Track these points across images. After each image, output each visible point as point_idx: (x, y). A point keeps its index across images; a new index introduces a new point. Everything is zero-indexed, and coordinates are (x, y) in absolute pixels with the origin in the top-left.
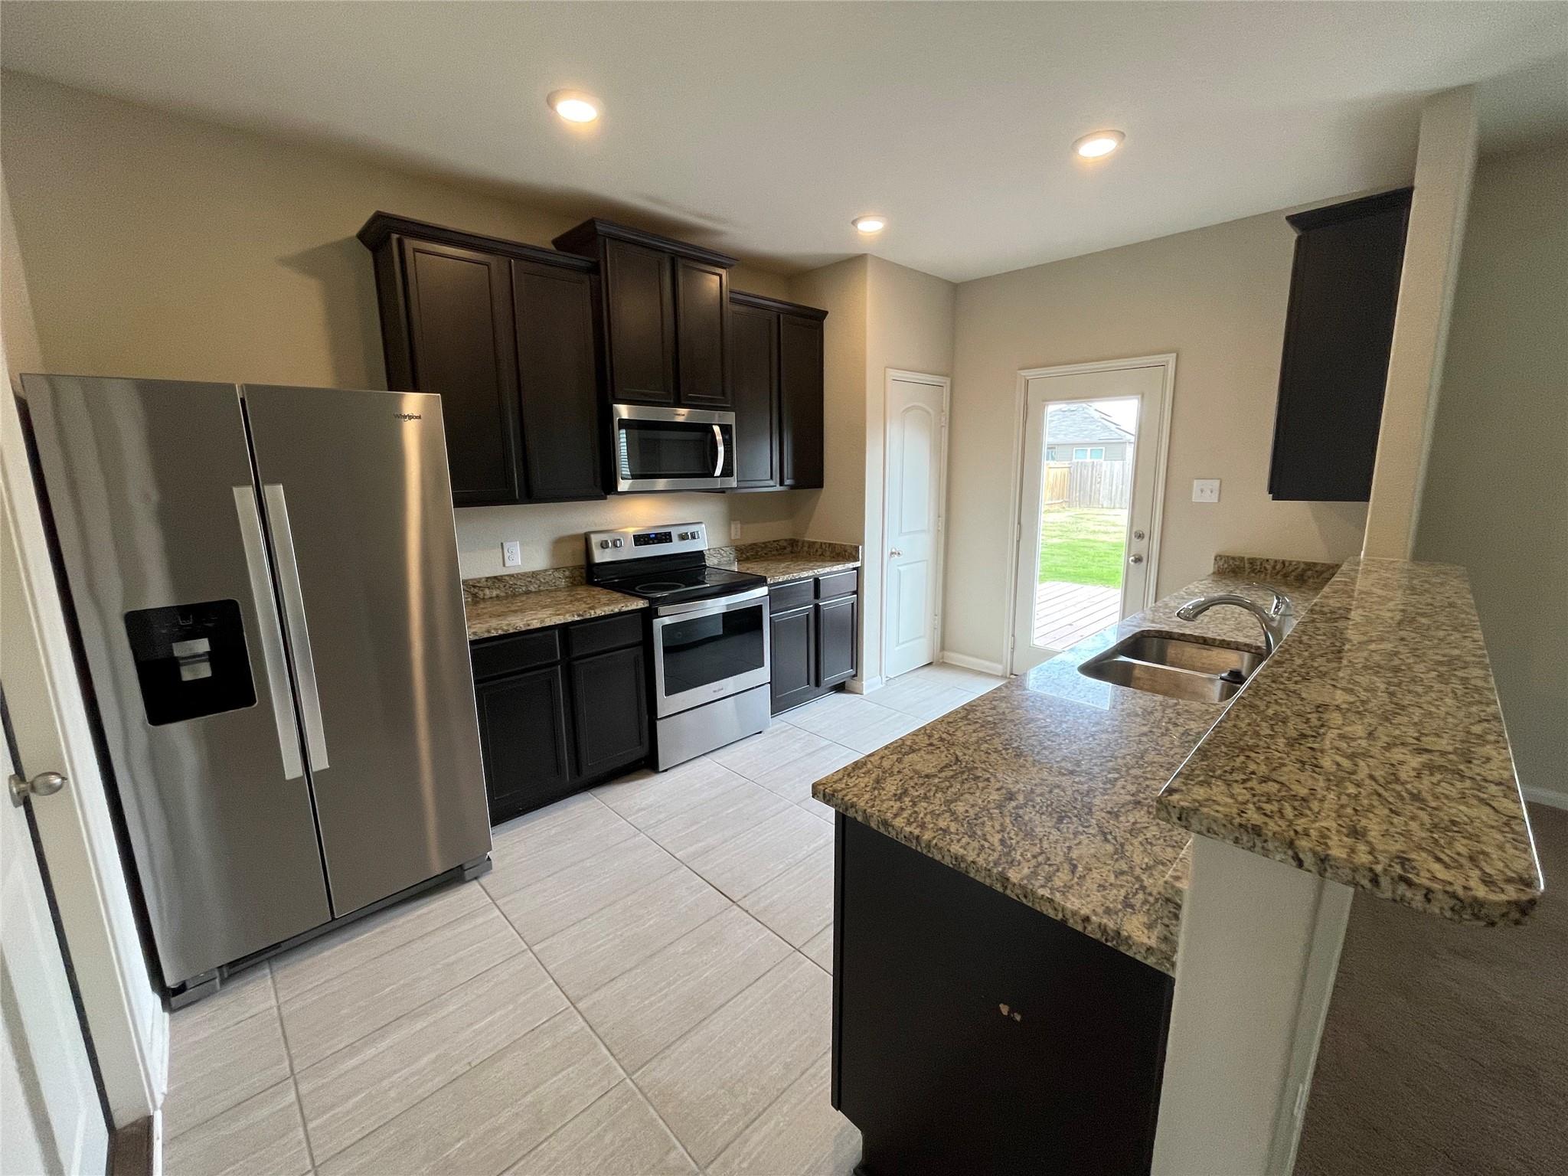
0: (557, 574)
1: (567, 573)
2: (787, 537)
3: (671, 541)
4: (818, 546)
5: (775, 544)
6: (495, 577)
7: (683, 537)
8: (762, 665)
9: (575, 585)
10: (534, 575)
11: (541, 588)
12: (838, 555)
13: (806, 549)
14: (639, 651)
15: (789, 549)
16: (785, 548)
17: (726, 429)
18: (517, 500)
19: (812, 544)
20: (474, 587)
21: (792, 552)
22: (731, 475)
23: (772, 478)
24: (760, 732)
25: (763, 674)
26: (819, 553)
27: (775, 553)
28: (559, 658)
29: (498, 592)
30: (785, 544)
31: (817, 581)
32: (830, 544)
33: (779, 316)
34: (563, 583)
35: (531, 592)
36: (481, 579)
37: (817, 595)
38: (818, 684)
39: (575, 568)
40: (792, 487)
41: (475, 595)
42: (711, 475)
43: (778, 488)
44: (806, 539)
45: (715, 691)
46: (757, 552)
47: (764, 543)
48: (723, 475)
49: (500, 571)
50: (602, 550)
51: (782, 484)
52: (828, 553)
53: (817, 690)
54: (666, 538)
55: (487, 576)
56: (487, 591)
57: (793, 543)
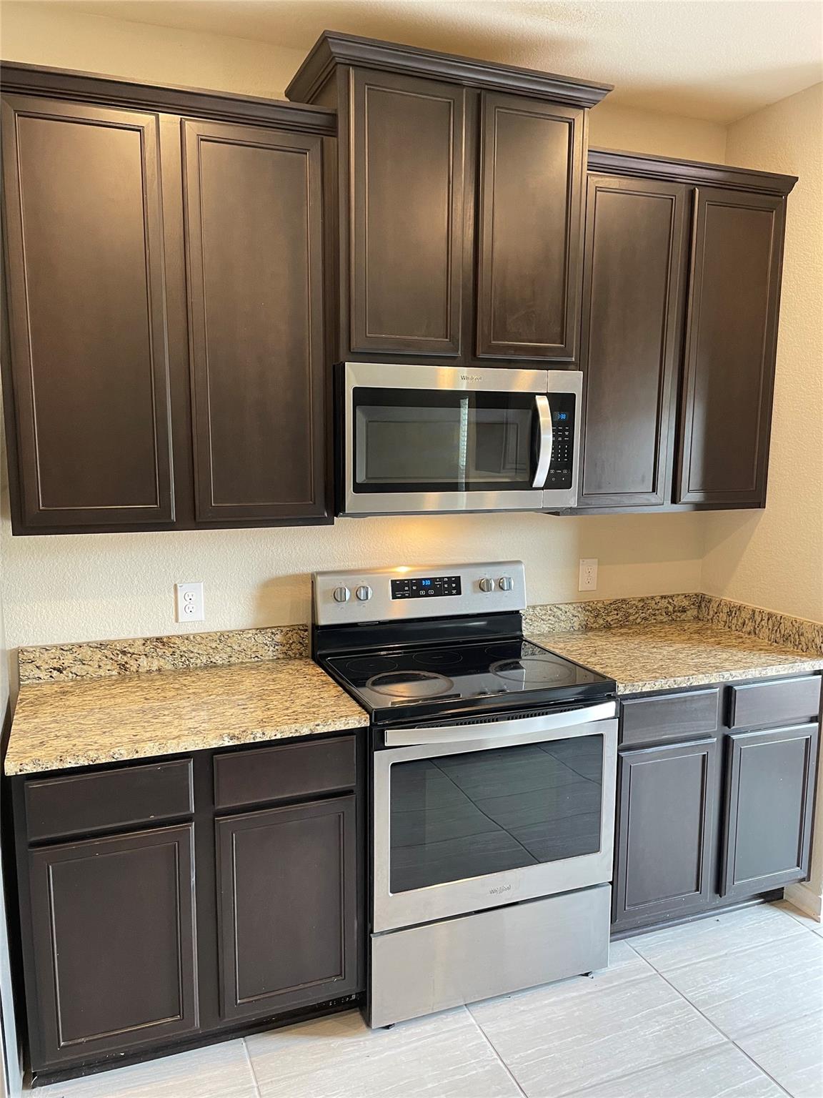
0: (260, 638)
1: (278, 638)
2: (692, 591)
3: (459, 593)
4: (745, 615)
5: (664, 603)
6: (159, 639)
7: (483, 587)
8: (596, 848)
9: (290, 658)
10: (223, 637)
11: (233, 660)
12: (786, 638)
13: (723, 616)
14: (349, 806)
15: (692, 612)
16: (684, 610)
17: (561, 403)
18: (173, 523)
19: (734, 611)
20: (124, 653)
21: (697, 619)
22: (568, 485)
23: (654, 490)
24: (587, 975)
25: (598, 866)
26: (748, 628)
27: (665, 618)
28: (193, 809)
29: (162, 662)
30: (686, 603)
31: (729, 692)
32: (770, 616)
33: (693, 192)
34: (269, 653)
35: (215, 666)
36: (134, 640)
37: (727, 719)
38: (719, 888)
39: (292, 628)
40: (699, 507)
41: (123, 667)
42: (528, 485)
43: (668, 507)
44: (727, 598)
45: (492, 892)
46: (627, 615)
47: (642, 600)
48: (549, 485)
49: (166, 629)
50: (334, 604)
51: (675, 499)
52: (765, 632)
53: (718, 900)
54: (451, 586)
55: (148, 635)
56: (144, 661)
57: (701, 601)
